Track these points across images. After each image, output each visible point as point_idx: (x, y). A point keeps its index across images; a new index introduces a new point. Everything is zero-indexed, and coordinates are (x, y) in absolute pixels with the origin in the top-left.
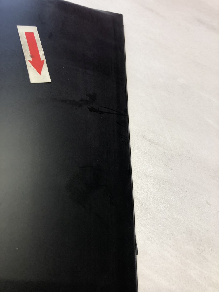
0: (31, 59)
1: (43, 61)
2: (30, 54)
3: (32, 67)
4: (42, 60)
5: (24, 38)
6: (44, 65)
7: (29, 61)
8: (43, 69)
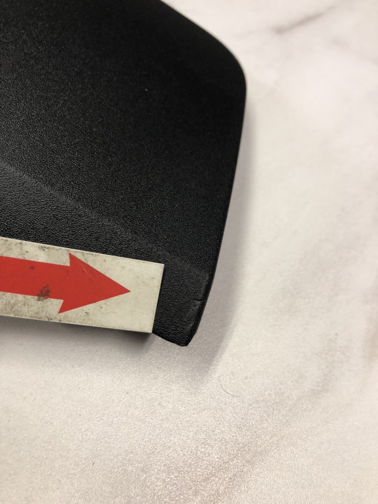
0: (57, 303)
1: (72, 258)
2: (32, 299)
4: (68, 264)
6: (91, 264)
7: (63, 310)
8: (108, 274)
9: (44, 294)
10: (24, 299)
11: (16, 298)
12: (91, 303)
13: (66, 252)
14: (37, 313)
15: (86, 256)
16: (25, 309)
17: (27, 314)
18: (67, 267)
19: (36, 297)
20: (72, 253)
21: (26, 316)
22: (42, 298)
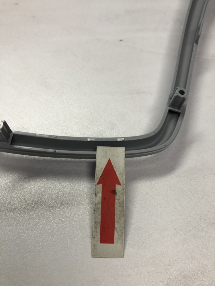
2: (117, 197)
3: (118, 173)
5: (118, 229)
7: (120, 184)
8: (104, 169)
9: (114, 192)
10: (117, 200)
11: (117, 203)
12: (116, 173)
13: (96, 186)
14: (122, 194)
15: (97, 178)
16: (121, 199)
17: (123, 198)
18: (102, 185)
19: (116, 195)
20: (97, 183)
21: (124, 198)
22: (116, 193)
